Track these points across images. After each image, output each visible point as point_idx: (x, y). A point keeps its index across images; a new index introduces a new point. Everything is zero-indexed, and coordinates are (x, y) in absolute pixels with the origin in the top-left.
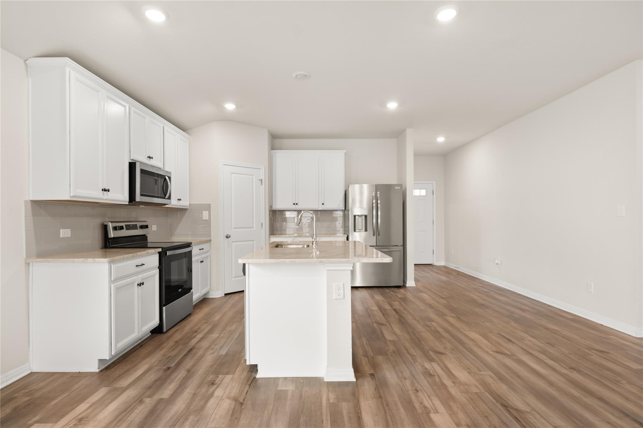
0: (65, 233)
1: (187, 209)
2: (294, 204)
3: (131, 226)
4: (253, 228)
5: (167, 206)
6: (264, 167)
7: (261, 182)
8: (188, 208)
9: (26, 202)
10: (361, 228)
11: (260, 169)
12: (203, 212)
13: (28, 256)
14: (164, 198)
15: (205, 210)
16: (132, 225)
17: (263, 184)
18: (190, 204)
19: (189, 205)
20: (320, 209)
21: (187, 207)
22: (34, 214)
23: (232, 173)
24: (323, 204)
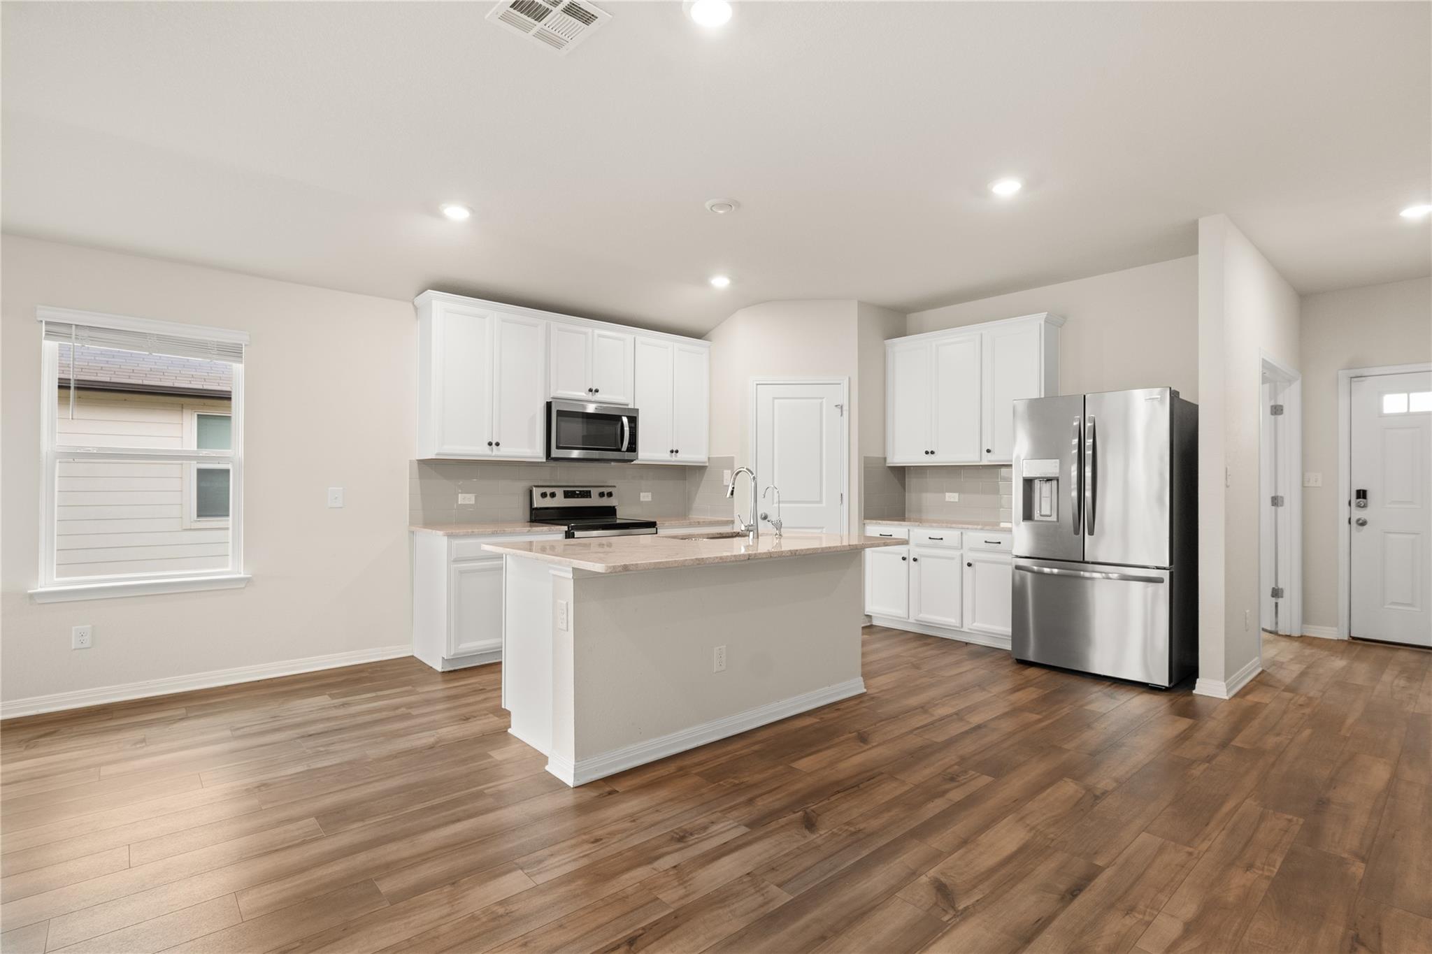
0: (466, 499)
1: (706, 467)
2: (927, 453)
3: (577, 492)
4: (820, 502)
5: (635, 462)
6: (848, 379)
7: (840, 410)
8: (707, 464)
9: (411, 461)
10: (1048, 513)
11: (840, 384)
12: (725, 471)
13: (411, 524)
14: (619, 450)
15: (728, 469)
16: (580, 491)
17: (846, 413)
18: (709, 458)
19: (706, 460)
20: (985, 462)
21: (704, 463)
22: (422, 476)
23: (774, 398)
24: (988, 451)
